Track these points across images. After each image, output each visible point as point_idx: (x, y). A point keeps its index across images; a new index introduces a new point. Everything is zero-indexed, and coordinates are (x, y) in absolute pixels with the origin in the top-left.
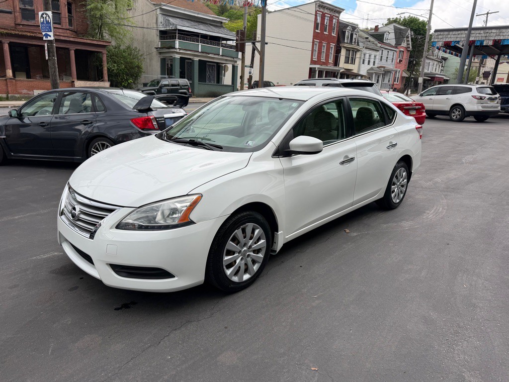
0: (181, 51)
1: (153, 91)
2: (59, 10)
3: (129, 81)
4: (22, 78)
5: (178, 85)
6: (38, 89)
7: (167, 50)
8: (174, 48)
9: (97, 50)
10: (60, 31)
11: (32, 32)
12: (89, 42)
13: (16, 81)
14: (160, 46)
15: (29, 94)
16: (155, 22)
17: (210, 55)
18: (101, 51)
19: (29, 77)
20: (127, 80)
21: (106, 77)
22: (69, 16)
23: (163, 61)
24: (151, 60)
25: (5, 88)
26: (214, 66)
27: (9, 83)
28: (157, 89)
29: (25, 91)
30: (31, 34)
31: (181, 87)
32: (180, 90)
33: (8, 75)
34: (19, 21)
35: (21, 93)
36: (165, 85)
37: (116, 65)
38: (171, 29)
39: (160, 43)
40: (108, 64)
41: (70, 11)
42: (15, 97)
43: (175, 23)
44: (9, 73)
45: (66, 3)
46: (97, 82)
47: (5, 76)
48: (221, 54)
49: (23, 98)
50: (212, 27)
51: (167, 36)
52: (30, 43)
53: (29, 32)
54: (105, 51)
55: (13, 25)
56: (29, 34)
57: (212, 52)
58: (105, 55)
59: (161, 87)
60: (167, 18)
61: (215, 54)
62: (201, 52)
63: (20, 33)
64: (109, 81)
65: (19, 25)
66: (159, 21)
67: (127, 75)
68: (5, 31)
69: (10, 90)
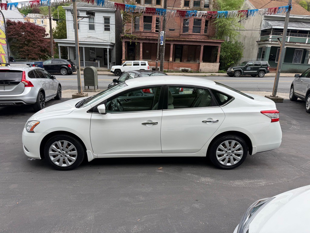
0: (273, 42)
1: (241, 69)
2: (200, 25)
3: (232, 63)
4: (178, 61)
5: (260, 65)
6: (182, 67)
7: (263, 43)
8: (268, 41)
9: (216, 45)
10: (199, 36)
11: (184, 38)
12: (212, 41)
13: (173, 63)
14: (259, 40)
15: (177, 69)
16: (260, 25)
17: (297, 44)
18: (218, 45)
19: (181, 61)
20: (231, 62)
21: (218, 60)
22: (205, 28)
23: (261, 49)
24: (253, 49)
25: (168, 66)
26: (302, 51)
27: (170, 64)
28: (243, 67)
29: (176, 68)
30: (184, 39)
31: (261, 66)
32: (260, 68)
33: (170, 60)
34: (181, 33)
35: (174, 69)
36: (250, 65)
37: (225, 53)
38: (268, 28)
39: (260, 38)
40: (221, 52)
41: (206, 25)
42: (171, 71)
43: (272, 24)
44: (171, 59)
45: (205, 21)
46: (213, 63)
47: (168, 61)
48: (307, 42)
49: (174, 71)
50: (304, 24)
51: (265, 34)
52: (182, 44)
53: (183, 38)
54: (220, 46)
55: (179, 35)
56: (182, 39)
57: (299, 42)
58: (220, 48)
59: (247, 67)
60: (267, 22)
61: (300, 43)
62: (289, 42)
63: (179, 39)
64: (219, 62)
65: (181, 35)
66: (262, 24)
67: (231, 58)
68: (172, 39)
69: (169, 67)
